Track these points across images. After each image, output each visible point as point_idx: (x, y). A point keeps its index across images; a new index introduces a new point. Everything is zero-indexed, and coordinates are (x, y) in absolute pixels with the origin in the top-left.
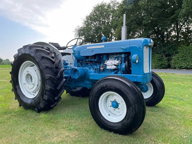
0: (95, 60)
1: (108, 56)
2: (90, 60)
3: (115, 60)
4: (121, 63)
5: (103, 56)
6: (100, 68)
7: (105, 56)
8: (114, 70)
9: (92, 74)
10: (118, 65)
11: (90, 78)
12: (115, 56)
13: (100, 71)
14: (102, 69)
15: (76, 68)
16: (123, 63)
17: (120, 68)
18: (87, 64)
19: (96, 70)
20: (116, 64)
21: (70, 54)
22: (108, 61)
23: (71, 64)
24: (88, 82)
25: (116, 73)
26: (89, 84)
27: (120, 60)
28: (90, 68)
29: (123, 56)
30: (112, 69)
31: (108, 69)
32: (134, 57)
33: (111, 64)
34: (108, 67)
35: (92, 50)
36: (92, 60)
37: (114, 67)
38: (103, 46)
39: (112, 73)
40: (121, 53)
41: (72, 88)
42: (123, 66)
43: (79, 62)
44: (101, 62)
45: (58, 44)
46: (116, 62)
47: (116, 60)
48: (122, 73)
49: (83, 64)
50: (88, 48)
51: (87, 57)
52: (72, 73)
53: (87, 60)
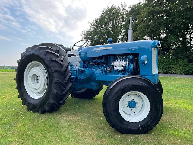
0: (102, 61)
1: (115, 57)
2: (97, 61)
3: (122, 61)
4: (129, 65)
5: (110, 57)
6: (106, 69)
7: (112, 57)
8: (122, 71)
9: (99, 75)
10: (126, 66)
11: (97, 79)
12: (122, 57)
13: (106, 72)
14: (109, 70)
15: (82, 69)
16: (131, 64)
17: (127, 69)
18: (93, 65)
19: (102, 71)
20: (123, 65)
21: (75, 56)
22: (115, 62)
23: (76, 65)
24: (93, 83)
25: (123, 74)
26: (95, 85)
27: (127, 61)
28: (96, 70)
29: (131, 57)
30: (119, 70)
31: (115, 71)
32: (143, 57)
33: (119, 65)
34: (115, 69)
35: (100, 51)
36: (99, 61)
37: (122, 68)
38: (111, 48)
39: (119, 74)
40: (128, 55)
41: (77, 89)
42: (131, 67)
43: (85, 64)
44: (107, 63)
45: (62, 45)
46: (124, 63)
47: (124, 61)
48: (130, 74)
49: (89, 65)
50: (94, 49)
51: (94, 58)
52: (78, 74)
53: (94, 61)
